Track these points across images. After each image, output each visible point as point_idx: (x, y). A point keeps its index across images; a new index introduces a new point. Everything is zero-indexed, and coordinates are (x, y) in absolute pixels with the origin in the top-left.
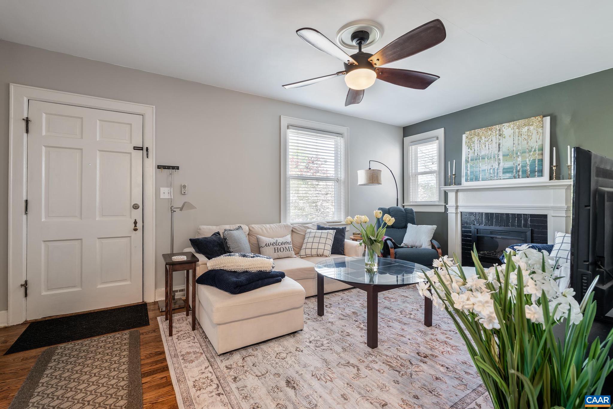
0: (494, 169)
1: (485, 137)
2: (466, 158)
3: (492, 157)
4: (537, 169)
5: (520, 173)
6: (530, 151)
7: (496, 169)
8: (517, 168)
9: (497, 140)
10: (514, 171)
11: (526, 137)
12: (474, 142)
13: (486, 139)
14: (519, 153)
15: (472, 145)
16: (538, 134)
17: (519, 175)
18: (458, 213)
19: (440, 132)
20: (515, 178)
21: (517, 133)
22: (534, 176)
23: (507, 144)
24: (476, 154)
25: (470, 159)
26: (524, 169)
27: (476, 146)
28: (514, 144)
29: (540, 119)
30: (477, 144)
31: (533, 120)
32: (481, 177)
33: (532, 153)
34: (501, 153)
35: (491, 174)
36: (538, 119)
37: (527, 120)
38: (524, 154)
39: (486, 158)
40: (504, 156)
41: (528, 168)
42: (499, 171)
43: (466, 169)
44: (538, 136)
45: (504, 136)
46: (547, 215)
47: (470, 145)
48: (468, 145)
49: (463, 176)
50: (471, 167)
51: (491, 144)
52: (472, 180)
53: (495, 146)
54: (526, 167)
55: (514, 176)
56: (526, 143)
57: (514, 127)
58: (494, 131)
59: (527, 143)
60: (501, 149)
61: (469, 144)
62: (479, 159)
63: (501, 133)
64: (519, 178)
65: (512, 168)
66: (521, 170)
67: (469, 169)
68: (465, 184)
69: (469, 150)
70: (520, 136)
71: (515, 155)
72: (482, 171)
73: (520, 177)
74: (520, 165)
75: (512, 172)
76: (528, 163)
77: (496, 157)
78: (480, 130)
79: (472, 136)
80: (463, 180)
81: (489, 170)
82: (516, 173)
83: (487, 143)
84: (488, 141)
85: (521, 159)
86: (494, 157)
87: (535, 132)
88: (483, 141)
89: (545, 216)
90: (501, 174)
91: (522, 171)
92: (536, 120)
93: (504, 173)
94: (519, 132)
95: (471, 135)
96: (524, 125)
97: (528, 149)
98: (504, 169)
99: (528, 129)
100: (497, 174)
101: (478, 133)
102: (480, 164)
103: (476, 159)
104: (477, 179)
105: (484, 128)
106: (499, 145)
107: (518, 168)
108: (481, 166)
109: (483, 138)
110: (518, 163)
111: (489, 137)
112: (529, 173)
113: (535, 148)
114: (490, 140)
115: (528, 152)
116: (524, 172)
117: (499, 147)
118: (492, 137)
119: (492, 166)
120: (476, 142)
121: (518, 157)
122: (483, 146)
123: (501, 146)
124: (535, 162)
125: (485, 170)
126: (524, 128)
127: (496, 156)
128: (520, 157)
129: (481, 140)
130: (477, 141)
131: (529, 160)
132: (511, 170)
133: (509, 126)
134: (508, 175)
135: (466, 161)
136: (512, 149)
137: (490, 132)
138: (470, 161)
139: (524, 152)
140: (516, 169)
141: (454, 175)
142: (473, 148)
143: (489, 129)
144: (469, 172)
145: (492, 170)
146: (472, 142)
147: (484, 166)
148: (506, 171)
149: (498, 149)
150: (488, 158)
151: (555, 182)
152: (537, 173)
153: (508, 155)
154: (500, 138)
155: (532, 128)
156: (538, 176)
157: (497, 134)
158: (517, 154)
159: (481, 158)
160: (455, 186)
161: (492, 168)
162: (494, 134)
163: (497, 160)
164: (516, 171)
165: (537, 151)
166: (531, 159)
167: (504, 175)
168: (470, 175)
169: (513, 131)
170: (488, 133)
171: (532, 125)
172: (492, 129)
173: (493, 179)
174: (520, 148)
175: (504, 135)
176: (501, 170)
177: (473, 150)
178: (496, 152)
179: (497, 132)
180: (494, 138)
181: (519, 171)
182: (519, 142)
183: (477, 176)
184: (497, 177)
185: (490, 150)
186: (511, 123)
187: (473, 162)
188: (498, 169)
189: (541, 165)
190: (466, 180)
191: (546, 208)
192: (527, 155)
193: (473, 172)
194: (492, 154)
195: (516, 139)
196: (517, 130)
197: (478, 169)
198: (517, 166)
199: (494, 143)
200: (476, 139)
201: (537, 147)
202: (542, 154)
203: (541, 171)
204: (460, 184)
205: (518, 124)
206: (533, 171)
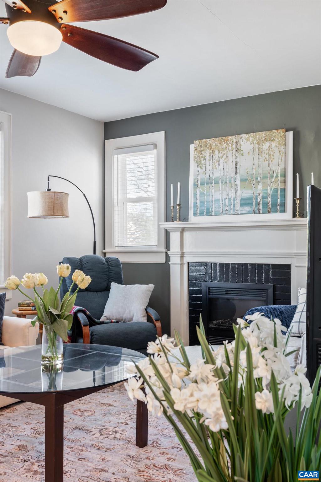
0: (230, 199)
1: (219, 152)
2: (194, 179)
3: (228, 182)
4: (279, 201)
5: (261, 207)
6: (272, 177)
7: (232, 198)
8: (257, 199)
9: (234, 158)
10: (254, 203)
11: (267, 156)
12: (204, 158)
13: (221, 155)
14: (259, 179)
15: (203, 162)
16: (280, 154)
17: (259, 209)
18: (184, 264)
19: (159, 137)
20: (255, 213)
21: (257, 150)
22: (276, 212)
23: (245, 164)
24: (207, 176)
25: (199, 182)
26: (265, 201)
27: (208, 163)
28: (253, 165)
29: (282, 134)
30: (209, 160)
31: (275, 134)
32: (213, 210)
33: (274, 179)
34: (238, 177)
35: (226, 206)
36: (280, 133)
37: (268, 133)
38: (265, 180)
39: (220, 183)
40: (241, 180)
41: (270, 199)
42: (236, 202)
43: (194, 197)
44: (280, 156)
45: (241, 152)
46: (291, 265)
47: (200, 161)
48: (197, 161)
49: (191, 208)
50: (201, 194)
51: (226, 162)
52: (202, 214)
53: (231, 165)
54: (267, 198)
55: (254, 210)
56: (267, 165)
57: (253, 141)
58: (230, 143)
59: (269, 164)
60: (238, 171)
61: (199, 160)
62: (212, 183)
63: (239, 148)
64: (259, 213)
65: (251, 199)
66: (262, 202)
67: (198, 197)
68: (194, 220)
69: (199, 169)
70: (260, 154)
71: (254, 180)
72: (215, 201)
73: (261, 212)
74: (261, 195)
75: (251, 204)
76: (269, 193)
77: (233, 182)
78: (213, 141)
79: (202, 149)
80: (191, 213)
81: (223, 199)
82: (256, 206)
83: (221, 161)
84: (222, 157)
85: (261, 186)
86: (230, 182)
87: (277, 151)
88: (216, 157)
89: (288, 267)
90: (238, 207)
91: (263, 204)
92: (278, 134)
93: (242, 205)
94: (259, 149)
95: (201, 147)
96: (265, 140)
97: (269, 173)
98: (242, 199)
99: (269, 146)
100: (234, 206)
101: (210, 144)
102: (213, 191)
103: (208, 184)
104: (209, 213)
105: (218, 139)
106: (236, 165)
107: (259, 200)
108: (213, 194)
109: (217, 152)
110: (258, 192)
111: (223, 152)
112: (270, 207)
113: (277, 172)
114: (225, 157)
115: (269, 178)
116: (265, 205)
117: (236, 168)
118: (227, 152)
119: (228, 195)
120: (207, 157)
121: (258, 183)
122: (217, 164)
123: (238, 166)
124: (277, 192)
126: (265, 143)
127: (233, 180)
128: (260, 184)
129: (214, 155)
130: (209, 155)
131: (271, 189)
132: (250, 202)
133: (248, 139)
134: (247, 209)
135: (195, 184)
136: (251, 173)
137: (225, 145)
138: (200, 185)
139: (265, 178)
140: (256, 201)
141: (179, 205)
142: (204, 166)
143: (224, 140)
144: (198, 202)
145: (227, 200)
146: (202, 157)
148: (245, 202)
149: (235, 170)
150: (222, 183)
151: (298, 221)
152: (279, 207)
153: (246, 180)
154: (237, 154)
155: (273, 144)
156: (281, 212)
157: (234, 148)
158: (257, 179)
159: (213, 181)
160: (180, 222)
161: (227, 197)
162: (230, 148)
163: (233, 185)
164: (256, 204)
165: (279, 177)
166: (273, 188)
167: (241, 209)
169: (252, 146)
170: (222, 145)
171: (274, 140)
172: (228, 140)
173: (229, 213)
174: (260, 171)
175: (242, 150)
176: (238, 201)
177: (204, 169)
178: (233, 174)
179: (234, 146)
180: (230, 155)
181: (259, 204)
182: (260, 163)
183: (210, 209)
184: (234, 211)
185: (226, 170)
186: (250, 135)
187: (203, 186)
188: (234, 200)
189: (284, 196)
190: (195, 214)
191: (289, 255)
192: (269, 182)
193: (204, 202)
194: (228, 176)
195: (256, 158)
196: (257, 146)
197: (211, 197)
198: (256, 196)
199: (230, 162)
200: (207, 152)
201: (279, 171)
202: (285, 182)
203: (284, 205)
204: (186, 219)
205: (258, 137)
206: (275, 205)
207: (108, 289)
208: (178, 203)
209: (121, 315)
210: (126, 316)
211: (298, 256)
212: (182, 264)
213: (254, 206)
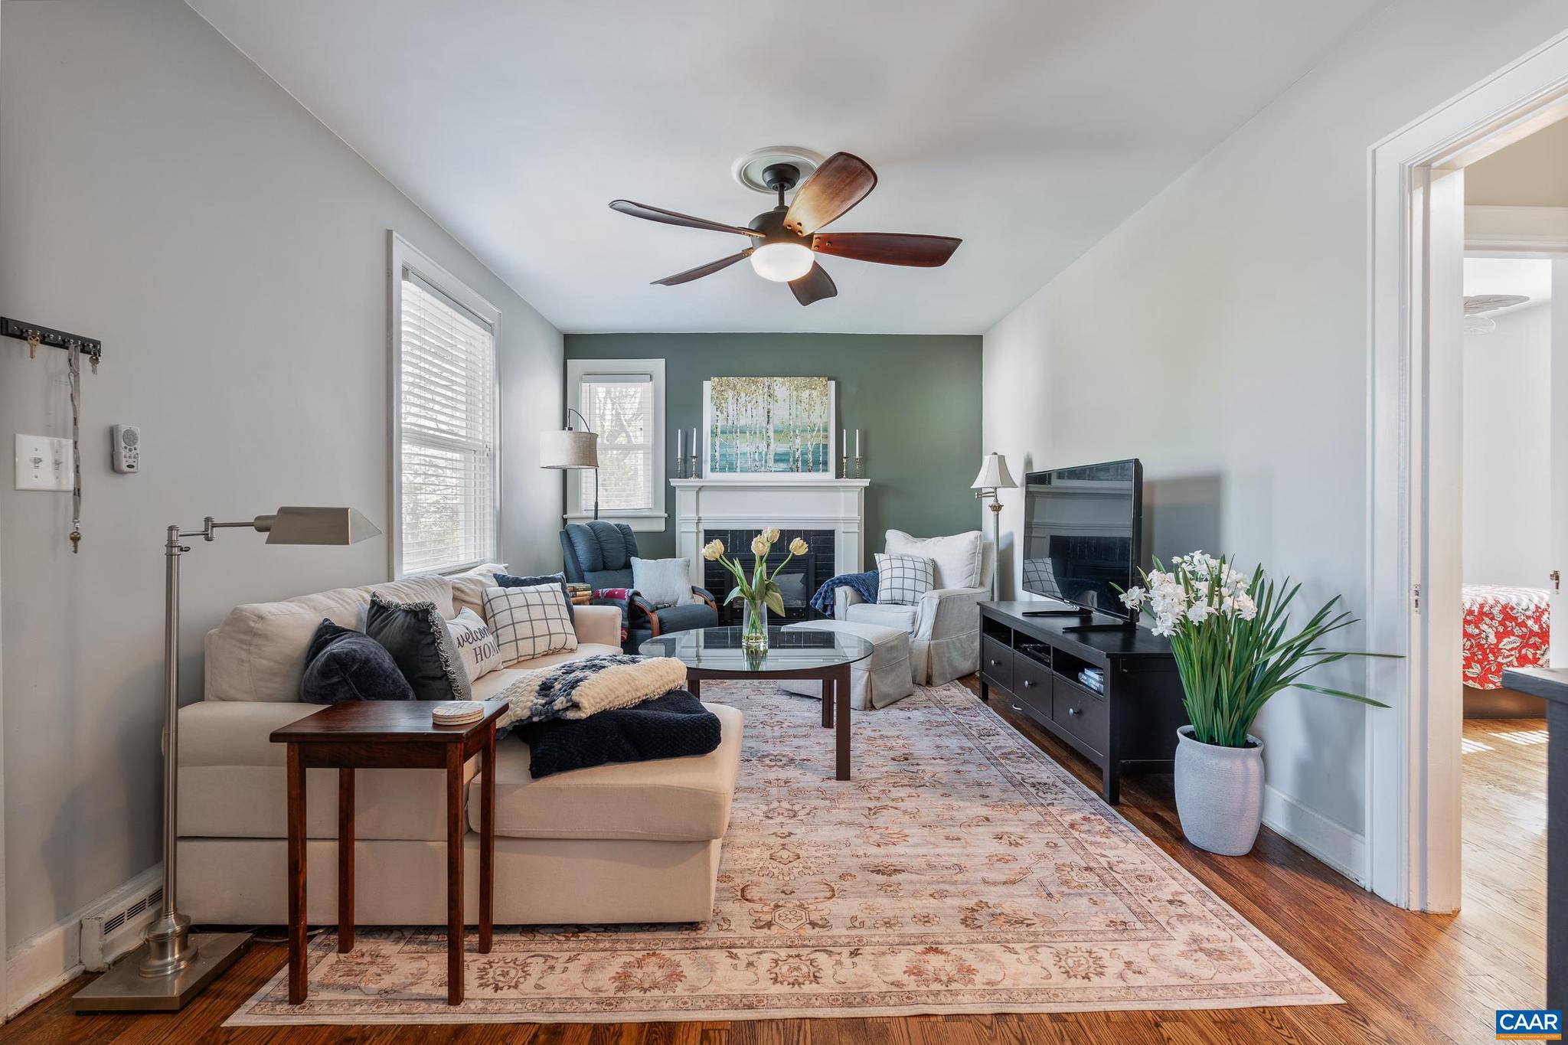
0: (760, 453)
1: (746, 395)
2: (712, 426)
3: (758, 432)
4: (821, 459)
5: (800, 464)
6: (813, 430)
7: (764, 453)
8: (794, 455)
9: (766, 404)
10: (791, 459)
11: (807, 406)
12: (726, 400)
13: (748, 399)
14: (797, 431)
15: (723, 405)
16: (822, 405)
17: (797, 467)
18: (700, 532)
19: (658, 366)
20: (792, 471)
21: (795, 398)
22: (818, 470)
23: (781, 413)
24: (730, 423)
25: (719, 430)
26: (805, 457)
27: (731, 407)
28: (790, 414)
29: (824, 382)
30: (733, 404)
31: (817, 382)
32: (739, 465)
33: (815, 433)
34: (771, 427)
35: (755, 460)
36: (822, 381)
37: (808, 379)
38: (803, 434)
39: (748, 432)
40: (775, 431)
41: (810, 456)
42: (768, 457)
43: (711, 448)
44: (823, 408)
45: (775, 398)
46: (834, 531)
47: (721, 403)
48: (715, 403)
49: (706, 461)
50: (721, 444)
51: (755, 408)
52: (722, 469)
53: (762, 413)
54: (807, 454)
55: (791, 468)
56: (807, 417)
57: (790, 386)
58: (760, 385)
59: (809, 416)
60: (771, 420)
61: (718, 402)
62: (736, 432)
63: (772, 392)
64: (797, 471)
65: (787, 454)
66: (800, 459)
67: (717, 448)
68: (710, 476)
69: (718, 413)
70: (798, 402)
71: (792, 433)
72: (741, 454)
73: (800, 470)
74: (800, 450)
75: (788, 460)
76: (810, 449)
77: (765, 434)
78: (738, 380)
79: (723, 388)
80: (707, 467)
81: (752, 453)
82: (794, 463)
83: (749, 406)
84: (750, 402)
85: (800, 440)
86: (761, 432)
87: (818, 401)
88: (742, 400)
89: (832, 533)
90: (771, 463)
91: (802, 461)
92: (819, 382)
93: (776, 461)
94: (797, 396)
95: (721, 386)
96: (804, 387)
97: (810, 426)
98: (776, 454)
99: (810, 395)
100: (766, 462)
101: (734, 384)
102: (738, 442)
103: (731, 432)
104: (732, 469)
105: (744, 378)
106: (768, 412)
107: (797, 456)
108: (738, 445)
109: (743, 395)
110: (797, 447)
111: (752, 396)
112: (811, 464)
113: (819, 426)
114: (754, 401)
115: (810, 431)
116: (805, 462)
117: (769, 416)
118: (757, 396)
119: (758, 448)
120: (730, 400)
121: (796, 436)
122: (743, 409)
123: (771, 415)
124: (819, 448)
125: (745, 454)
126: (804, 391)
127: (764, 430)
128: (798, 437)
129: (739, 398)
130: (733, 397)
131: (812, 445)
132: (786, 458)
133: (783, 384)
134: (782, 466)
135: (712, 432)
136: (788, 424)
137: (754, 387)
138: (719, 433)
139: (804, 431)
140: (794, 457)
141: (695, 457)
142: (725, 410)
143: (753, 380)
144: (717, 454)
145: (757, 454)
146: (723, 399)
147: (744, 446)
148: (780, 458)
149: (767, 420)
150: (750, 433)
151: (845, 482)
152: (821, 465)
153: (781, 432)
154: (769, 400)
155: (814, 393)
156: (823, 471)
157: (765, 392)
158: (794, 432)
159: (738, 430)
160: (698, 480)
161: (757, 450)
162: (761, 392)
163: (765, 436)
164: (794, 460)
165: (821, 432)
166: (814, 443)
167: (775, 465)
168: (721, 460)
169: (788, 392)
170: (751, 387)
171: (815, 389)
172: (757, 381)
173: (759, 470)
174: (799, 423)
175: (776, 396)
176: (771, 456)
177: (725, 414)
178: (764, 424)
179: (766, 390)
180: (760, 400)
181: (798, 461)
182: (798, 413)
183: (733, 464)
184: (765, 467)
185: (755, 419)
186: (786, 379)
187: (725, 435)
188: (766, 454)
189: (826, 453)
190: (713, 470)
191: (836, 520)
192: (809, 437)
193: (725, 455)
194: (758, 426)
195: (794, 407)
196: (795, 393)
197: (735, 450)
198: (794, 451)
199: (760, 408)
200: (730, 394)
201: (821, 425)
202: (826, 437)
203: (825, 463)
204: (699, 475)
205: (796, 382)
206: (816, 463)
207: (628, 566)
208: (694, 455)
209: (663, 598)
210: (668, 599)
211: (847, 521)
212: (698, 533)
213: (792, 463)
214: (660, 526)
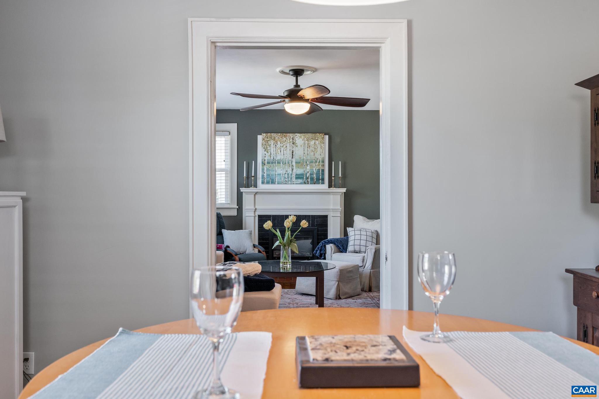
0: (288, 174)
1: (281, 143)
2: (262, 160)
3: (287, 163)
4: (321, 177)
5: (309, 180)
6: (316, 162)
7: (290, 174)
8: (306, 175)
9: (291, 148)
10: (305, 177)
11: (313, 149)
12: (270, 145)
13: (282, 145)
14: (308, 162)
15: (268, 148)
16: (321, 149)
19: (233, 127)
20: (305, 184)
21: (307, 145)
22: (319, 183)
23: (299, 152)
24: (272, 158)
25: (266, 162)
26: (312, 176)
27: (272, 149)
28: (304, 153)
29: (323, 136)
30: (273, 147)
31: (318, 136)
32: (276, 180)
33: (317, 163)
34: (294, 160)
35: (285, 178)
37: (314, 135)
38: (311, 164)
39: (281, 163)
40: (296, 163)
41: (315, 176)
42: (292, 176)
43: (262, 171)
44: (322, 150)
45: (296, 145)
46: (327, 215)
47: (267, 147)
48: (264, 147)
49: (259, 178)
50: (267, 169)
51: (285, 150)
52: (268, 183)
53: (289, 153)
54: (313, 175)
55: (304, 182)
56: (313, 154)
57: (304, 138)
58: (288, 138)
59: (314, 154)
60: (294, 157)
61: (266, 147)
62: (275, 163)
63: (294, 142)
64: (308, 184)
65: (302, 175)
66: (310, 177)
67: (265, 171)
68: (261, 187)
69: (266, 153)
70: (309, 147)
71: (305, 163)
72: (278, 175)
73: (309, 183)
74: (309, 172)
75: (303, 178)
76: (315, 172)
77: (290, 163)
78: (276, 135)
79: (268, 139)
80: (259, 181)
81: (284, 174)
82: (306, 179)
83: (282, 149)
84: (283, 147)
85: (309, 167)
86: (288, 163)
87: (319, 146)
89: (326, 217)
90: (294, 179)
91: (310, 178)
92: (320, 136)
93: (296, 178)
94: (308, 144)
96: (312, 139)
97: (315, 160)
98: (296, 175)
99: (315, 143)
100: (291, 179)
101: (274, 137)
102: (276, 168)
103: (272, 163)
104: (273, 182)
105: (279, 134)
106: (293, 152)
107: (308, 176)
108: (276, 170)
109: (279, 143)
110: (308, 171)
111: (284, 143)
112: (315, 180)
113: (320, 160)
114: (285, 146)
115: (315, 162)
116: (312, 179)
117: (293, 154)
118: (286, 143)
119: (287, 171)
120: (272, 145)
121: (307, 165)
122: (279, 151)
123: (294, 154)
124: (320, 172)
125: (280, 174)
126: (312, 141)
127: (290, 162)
128: (308, 166)
129: (277, 145)
130: (274, 144)
131: (316, 170)
133: (300, 137)
134: (300, 181)
135: (262, 163)
136: (302, 158)
137: (285, 139)
138: (266, 163)
139: (312, 162)
140: (306, 176)
142: (269, 151)
143: (284, 135)
144: (265, 174)
145: (286, 175)
146: (268, 145)
147: (279, 170)
148: (298, 177)
149: (292, 156)
150: (283, 163)
151: (333, 190)
152: (321, 180)
153: (300, 163)
154: (293, 146)
155: (317, 142)
156: (322, 184)
157: (291, 142)
158: (306, 163)
159: (276, 162)
161: (286, 173)
162: (288, 141)
163: (290, 165)
164: (306, 178)
165: (321, 163)
166: (317, 169)
167: (296, 180)
168: (267, 178)
169: (303, 142)
170: (283, 139)
171: (317, 140)
172: (287, 136)
173: (287, 183)
174: (309, 158)
175: (297, 144)
176: (294, 176)
177: (270, 153)
178: (290, 158)
179: (291, 140)
180: (288, 145)
181: (308, 178)
182: (308, 153)
183: (273, 180)
184: (291, 182)
185: (285, 156)
186: (302, 134)
187: (269, 165)
188: (291, 175)
189: (323, 174)
190: (263, 183)
191: (328, 210)
192: (314, 165)
193: (269, 175)
194: (287, 159)
195: (306, 149)
196: (307, 142)
197: (274, 172)
198: (306, 173)
199: (288, 150)
200: (272, 142)
201: (321, 159)
202: (323, 166)
203: (323, 179)
204: (256, 186)
205: (307, 136)
206: (318, 179)
208: (253, 175)
211: (334, 210)
212: (255, 217)
213: (305, 180)
214: (234, 213)
